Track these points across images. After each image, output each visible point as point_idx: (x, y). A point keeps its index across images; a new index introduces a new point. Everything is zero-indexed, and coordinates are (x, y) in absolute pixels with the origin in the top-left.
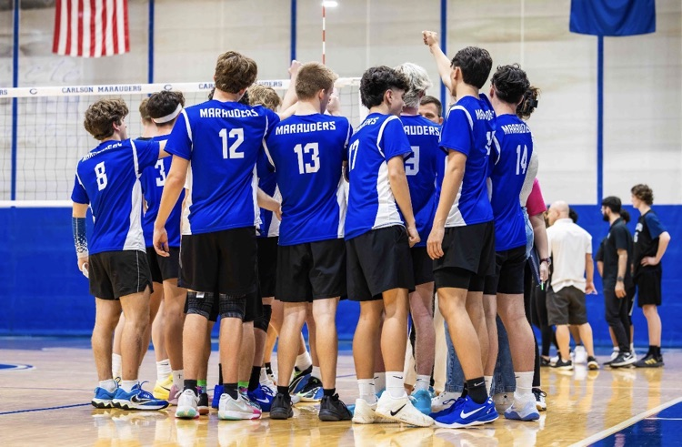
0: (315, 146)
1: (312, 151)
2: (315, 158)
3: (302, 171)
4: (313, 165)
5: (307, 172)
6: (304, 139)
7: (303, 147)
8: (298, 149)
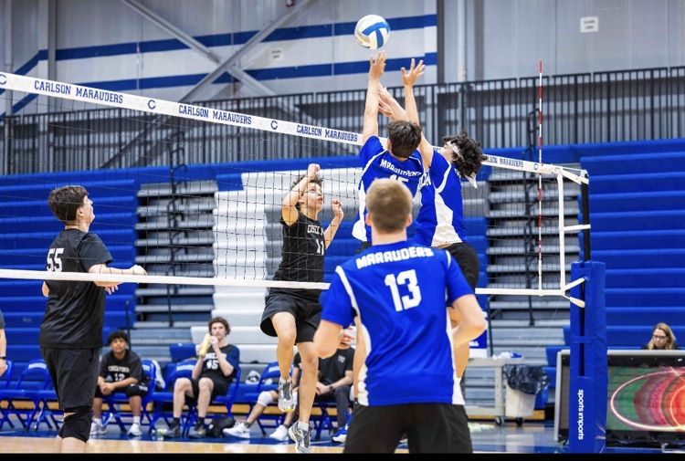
0: (411, 275)
1: (407, 281)
2: (414, 287)
3: (399, 308)
4: (411, 297)
5: (406, 308)
6: (396, 268)
7: (396, 277)
8: (390, 280)
